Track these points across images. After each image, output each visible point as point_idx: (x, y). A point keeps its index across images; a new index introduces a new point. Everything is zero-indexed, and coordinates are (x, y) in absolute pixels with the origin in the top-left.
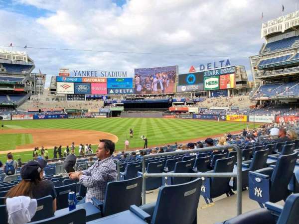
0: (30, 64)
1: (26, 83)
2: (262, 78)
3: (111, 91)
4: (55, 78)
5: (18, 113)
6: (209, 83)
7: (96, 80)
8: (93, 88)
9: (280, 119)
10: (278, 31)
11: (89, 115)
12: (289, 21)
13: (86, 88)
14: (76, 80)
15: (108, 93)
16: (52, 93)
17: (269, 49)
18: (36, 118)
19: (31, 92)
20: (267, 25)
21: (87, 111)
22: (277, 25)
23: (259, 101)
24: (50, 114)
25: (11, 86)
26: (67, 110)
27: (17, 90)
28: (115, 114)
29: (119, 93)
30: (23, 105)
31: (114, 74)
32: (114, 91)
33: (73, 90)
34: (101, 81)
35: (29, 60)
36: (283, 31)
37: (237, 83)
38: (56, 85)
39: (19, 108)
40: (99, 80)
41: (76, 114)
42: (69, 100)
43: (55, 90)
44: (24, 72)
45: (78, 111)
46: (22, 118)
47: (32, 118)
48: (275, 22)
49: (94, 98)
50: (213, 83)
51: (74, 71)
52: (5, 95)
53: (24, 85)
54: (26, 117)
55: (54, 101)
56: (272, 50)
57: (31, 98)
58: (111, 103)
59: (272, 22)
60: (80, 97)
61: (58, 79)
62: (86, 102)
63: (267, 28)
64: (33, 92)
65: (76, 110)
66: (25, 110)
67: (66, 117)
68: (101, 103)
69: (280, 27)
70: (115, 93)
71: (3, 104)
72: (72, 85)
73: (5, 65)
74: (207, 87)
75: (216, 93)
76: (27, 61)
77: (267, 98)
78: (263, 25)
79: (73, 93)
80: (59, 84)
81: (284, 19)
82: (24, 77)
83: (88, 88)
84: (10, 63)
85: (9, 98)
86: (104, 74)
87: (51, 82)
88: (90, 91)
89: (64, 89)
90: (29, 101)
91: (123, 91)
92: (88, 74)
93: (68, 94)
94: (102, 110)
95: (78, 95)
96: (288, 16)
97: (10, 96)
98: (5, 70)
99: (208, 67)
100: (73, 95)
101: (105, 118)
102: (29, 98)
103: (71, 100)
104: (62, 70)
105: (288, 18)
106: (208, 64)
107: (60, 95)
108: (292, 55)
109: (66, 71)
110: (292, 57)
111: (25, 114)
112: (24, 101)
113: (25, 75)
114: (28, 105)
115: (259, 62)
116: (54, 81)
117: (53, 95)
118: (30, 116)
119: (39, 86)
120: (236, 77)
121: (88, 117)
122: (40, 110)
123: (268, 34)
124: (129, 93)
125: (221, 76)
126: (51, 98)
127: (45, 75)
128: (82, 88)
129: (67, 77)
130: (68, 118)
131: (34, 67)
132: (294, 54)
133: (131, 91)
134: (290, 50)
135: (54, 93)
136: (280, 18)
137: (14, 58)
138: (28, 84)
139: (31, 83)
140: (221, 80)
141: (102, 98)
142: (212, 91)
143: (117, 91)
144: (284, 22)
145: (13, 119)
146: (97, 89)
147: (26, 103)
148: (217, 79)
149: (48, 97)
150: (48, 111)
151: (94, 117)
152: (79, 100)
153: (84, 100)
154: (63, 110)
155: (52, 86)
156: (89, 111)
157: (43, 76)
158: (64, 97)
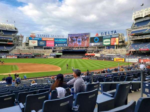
0: (16, 30)
1: (14, 40)
2: (132, 40)
3: (56, 45)
4: (28, 38)
5: (10, 55)
6: (106, 42)
7: (49, 39)
8: (47, 43)
9: (141, 61)
10: (141, 16)
11: (45, 57)
12: (147, 12)
14: (39, 39)
15: (55, 46)
16: (26, 45)
17: (136, 25)
18: (18, 57)
19: (16, 45)
20: (135, 13)
21: (44, 55)
22: (141, 14)
23: (131, 51)
24: (26, 55)
25: (6, 41)
26: (34, 54)
27: (9, 43)
28: (58, 56)
29: (60, 46)
30: (12, 51)
31: (58, 36)
32: (58, 45)
33: (37, 44)
34: (51, 40)
35: (15, 29)
36: (143, 17)
37: (120, 42)
38: (29, 41)
40: (50, 39)
41: (38, 56)
42: (35, 49)
43: (28, 44)
44: (13, 35)
45: (40, 54)
46: (12, 58)
47: (16, 58)
48: (140, 12)
49: (48, 48)
50: (108, 42)
51: (38, 35)
52: (3, 46)
53: (13, 41)
54: (14, 57)
56: (138, 26)
58: (56, 51)
59: (138, 12)
61: (30, 38)
62: (43, 50)
63: (136, 15)
64: (17, 45)
65: (38, 54)
66: (13, 53)
68: (51, 51)
69: (142, 15)
70: (58, 46)
71: (2, 50)
72: (37, 41)
73: (3, 31)
74: (105, 44)
75: (109, 47)
76: (14, 29)
77: (135, 50)
78: (134, 13)
80: (30, 41)
81: (144, 11)
82: (12, 37)
83: (45, 43)
84: (6, 30)
85: (5, 48)
86: (53, 36)
88: (46, 45)
89: (32, 44)
90: (15, 49)
91: (62, 45)
92: (45, 36)
93: (34, 46)
94: (51, 54)
95: (39, 47)
96: (146, 9)
97: (5, 46)
98: (3, 33)
99: (105, 34)
100: (37, 46)
101: (53, 58)
102: (15, 48)
103: (36, 49)
104: (32, 34)
105: (146, 10)
106: (105, 32)
107: (30, 46)
108: (148, 29)
109: (34, 34)
110: (147, 30)
111: (13, 55)
112: (13, 49)
113: (13, 36)
114: (14, 51)
115: (131, 32)
116: (27, 39)
117: (27, 46)
119: (20, 42)
120: (119, 39)
121: (45, 58)
122: (20, 54)
123: (136, 18)
124: (65, 46)
125: (112, 39)
126: (26, 48)
128: (42, 43)
129: (34, 38)
130: (34, 58)
131: (18, 32)
132: (149, 28)
133: (66, 45)
134: (147, 26)
135: (27, 45)
136: (142, 10)
137: (8, 27)
138: (15, 40)
140: (112, 40)
142: (107, 46)
143: (59, 45)
144: (144, 12)
145: (7, 58)
146: (49, 44)
148: (109, 40)
149: (25, 47)
150: (24, 54)
151: (47, 58)
152: (40, 49)
153: (43, 49)
154: (32, 54)
155: (27, 42)
156: (45, 54)
157: (22, 37)
158: (32, 47)
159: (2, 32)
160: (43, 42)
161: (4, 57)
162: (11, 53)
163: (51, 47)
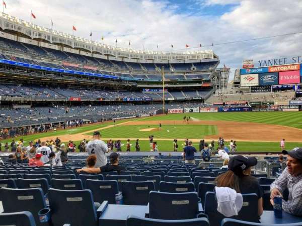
0: (216, 60)
1: (212, 78)
4: (239, 71)
5: (205, 106)
7: (285, 68)
8: (281, 78)
11: (276, 108)
13: (272, 78)
14: (260, 70)
16: (236, 86)
18: (220, 110)
19: (216, 86)
21: (273, 103)
24: (234, 106)
25: (200, 82)
26: (251, 102)
27: (204, 85)
30: (209, 99)
33: (258, 82)
34: (292, 69)
35: (215, 57)
38: (239, 78)
39: (207, 101)
40: (289, 68)
41: (260, 107)
42: (253, 92)
43: (239, 83)
44: (210, 68)
45: (263, 103)
46: (209, 111)
47: (217, 111)
49: (283, 89)
51: (259, 61)
52: (195, 91)
53: (210, 80)
54: (212, 110)
55: (237, 94)
57: (216, 93)
60: (266, 89)
61: (242, 72)
62: (272, 93)
64: (218, 86)
65: (260, 102)
66: (211, 104)
67: (250, 110)
68: (292, 94)
71: (194, 98)
72: (256, 76)
73: (196, 64)
76: (213, 58)
79: (258, 85)
80: (243, 77)
82: (210, 73)
83: (275, 77)
84: (199, 61)
85: (197, 92)
86: (296, 59)
87: (235, 75)
88: (278, 81)
89: (248, 82)
90: (214, 95)
92: (275, 62)
93: (251, 87)
94: (293, 102)
95: (263, 87)
97: (199, 91)
98: (195, 68)
101: (297, 112)
102: (214, 93)
103: (255, 92)
104: (246, 62)
107: (244, 88)
109: (250, 62)
111: (211, 107)
112: (210, 96)
113: (211, 71)
114: (214, 99)
116: (238, 74)
117: (237, 88)
118: (216, 109)
119: (224, 80)
121: (277, 110)
122: (224, 103)
126: (234, 92)
127: (229, 69)
128: (267, 79)
129: (251, 69)
131: (219, 63)
135: (237, 86)
138: (214, 79)
139: (216, 78)
141: (293, 88)
145: (201, 111)
146: (287, 78)
147: (212, 97)
149: (231, 90)
150: (232, 104)
151: (282, 111)
152: (265, 92)
153: (270, 91)
154: (247, 102)
155: (236, 79)
156: (276, 103)
157: (228, 71)
158: (247, 90)
159: (193, 67)
160: (272, 77)
161: (197, 110)
162: (207, 102)
163: (290, 86)
